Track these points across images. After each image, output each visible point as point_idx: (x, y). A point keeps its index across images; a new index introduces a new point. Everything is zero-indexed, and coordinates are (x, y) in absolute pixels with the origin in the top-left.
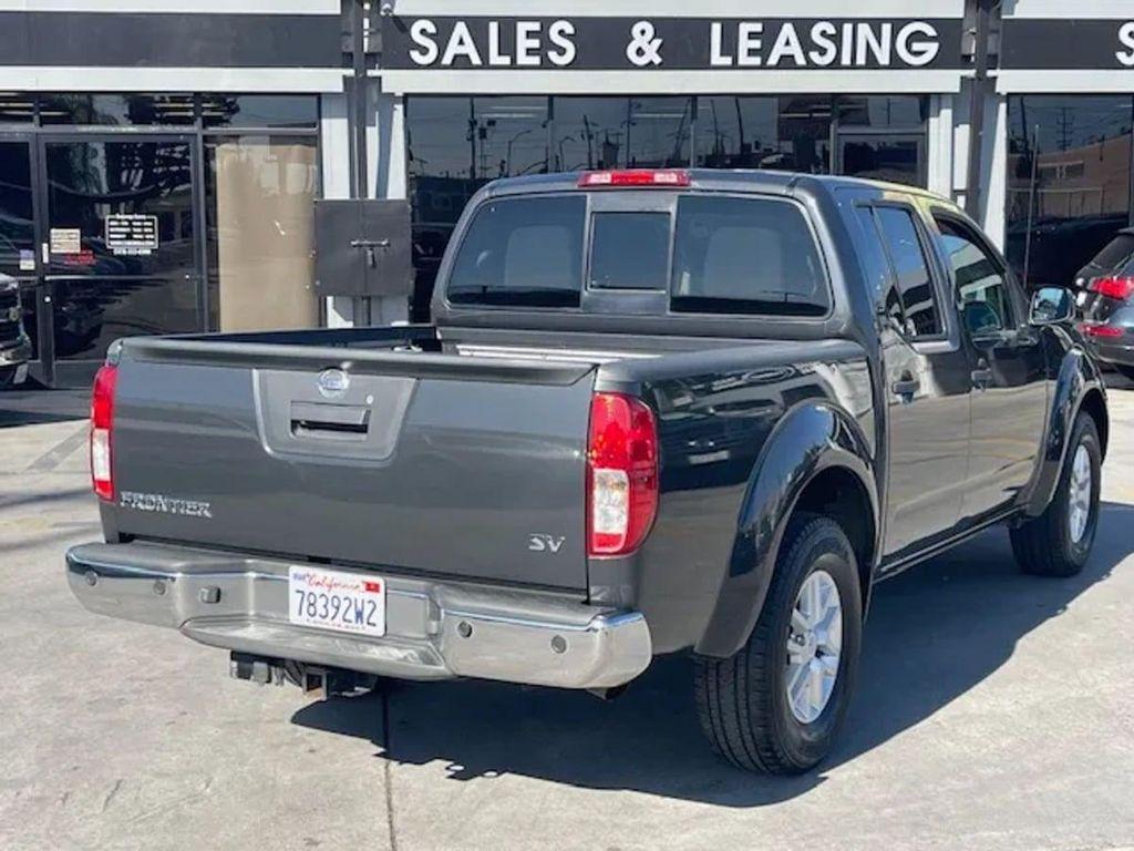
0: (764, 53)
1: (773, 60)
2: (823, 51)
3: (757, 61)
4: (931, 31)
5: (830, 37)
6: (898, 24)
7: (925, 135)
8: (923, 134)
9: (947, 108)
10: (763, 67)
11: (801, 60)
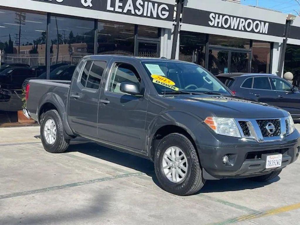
0: (122, 8)
1: (125, 11)
2: (139, 10)
3: (120, 10)
4: (167, 8)
5: (141, 5)
6: (160, 4)
7: (160, 42)
8: (159, 42)
9: (166, 34)
10: (122, 13)
11: (133, 12)
